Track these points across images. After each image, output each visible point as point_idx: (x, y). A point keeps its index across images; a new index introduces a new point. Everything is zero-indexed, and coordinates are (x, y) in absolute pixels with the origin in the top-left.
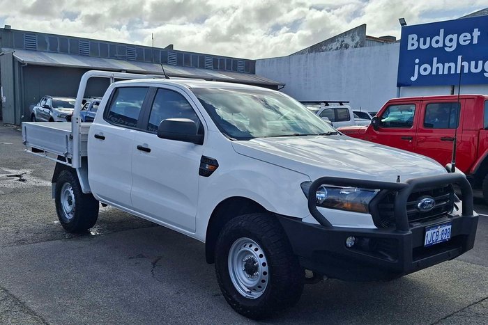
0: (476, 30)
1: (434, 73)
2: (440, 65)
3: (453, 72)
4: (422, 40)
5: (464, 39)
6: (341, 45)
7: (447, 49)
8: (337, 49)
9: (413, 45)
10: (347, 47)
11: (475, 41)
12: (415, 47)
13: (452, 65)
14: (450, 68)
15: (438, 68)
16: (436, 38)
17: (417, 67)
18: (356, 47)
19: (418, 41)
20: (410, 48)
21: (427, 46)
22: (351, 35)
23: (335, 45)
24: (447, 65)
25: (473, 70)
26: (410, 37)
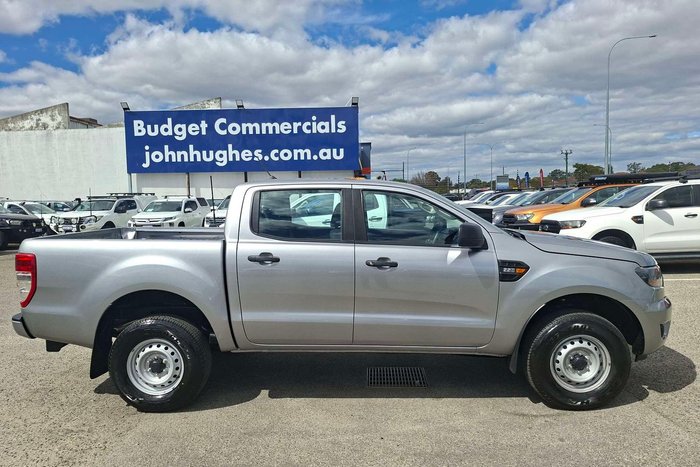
0: (203, 122)
1: (167, 160)
2: (173, 153)
3: (186, 160)
4: (149, 127)
5: (193, 129)
6: (38, 125)
7: (176, 138)
8: (31, 128)
9: (140, 131)
10: (45, 126)
11: (204, 133)
12: (143, 133)
13: (185, 153)
14: (182, 156)
15: (170, 156)
16: (163, 127)
17: (147, 154)
18: (58, 128)
19: (145, 127)
20: (137, 134)
21: (156, 133)
22: (49, 113)
23: (27, 124)
24: (179, 153)
25: (205, 159)
26: (136, 122)
